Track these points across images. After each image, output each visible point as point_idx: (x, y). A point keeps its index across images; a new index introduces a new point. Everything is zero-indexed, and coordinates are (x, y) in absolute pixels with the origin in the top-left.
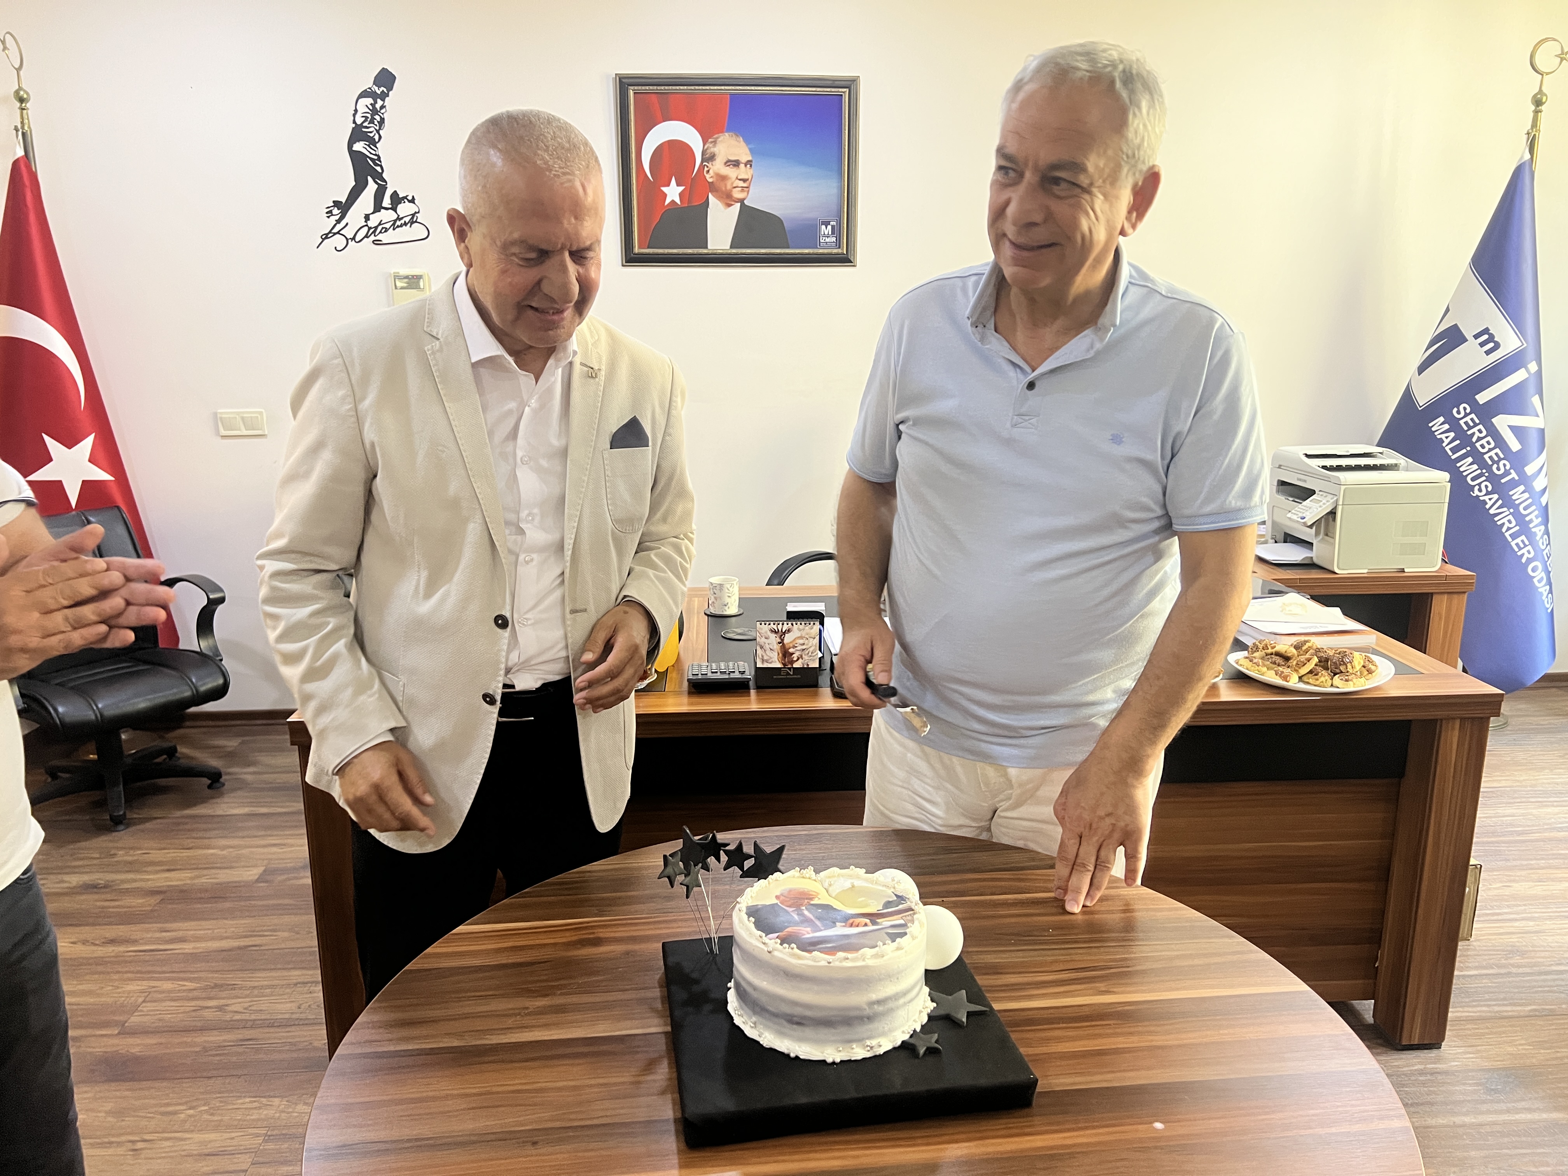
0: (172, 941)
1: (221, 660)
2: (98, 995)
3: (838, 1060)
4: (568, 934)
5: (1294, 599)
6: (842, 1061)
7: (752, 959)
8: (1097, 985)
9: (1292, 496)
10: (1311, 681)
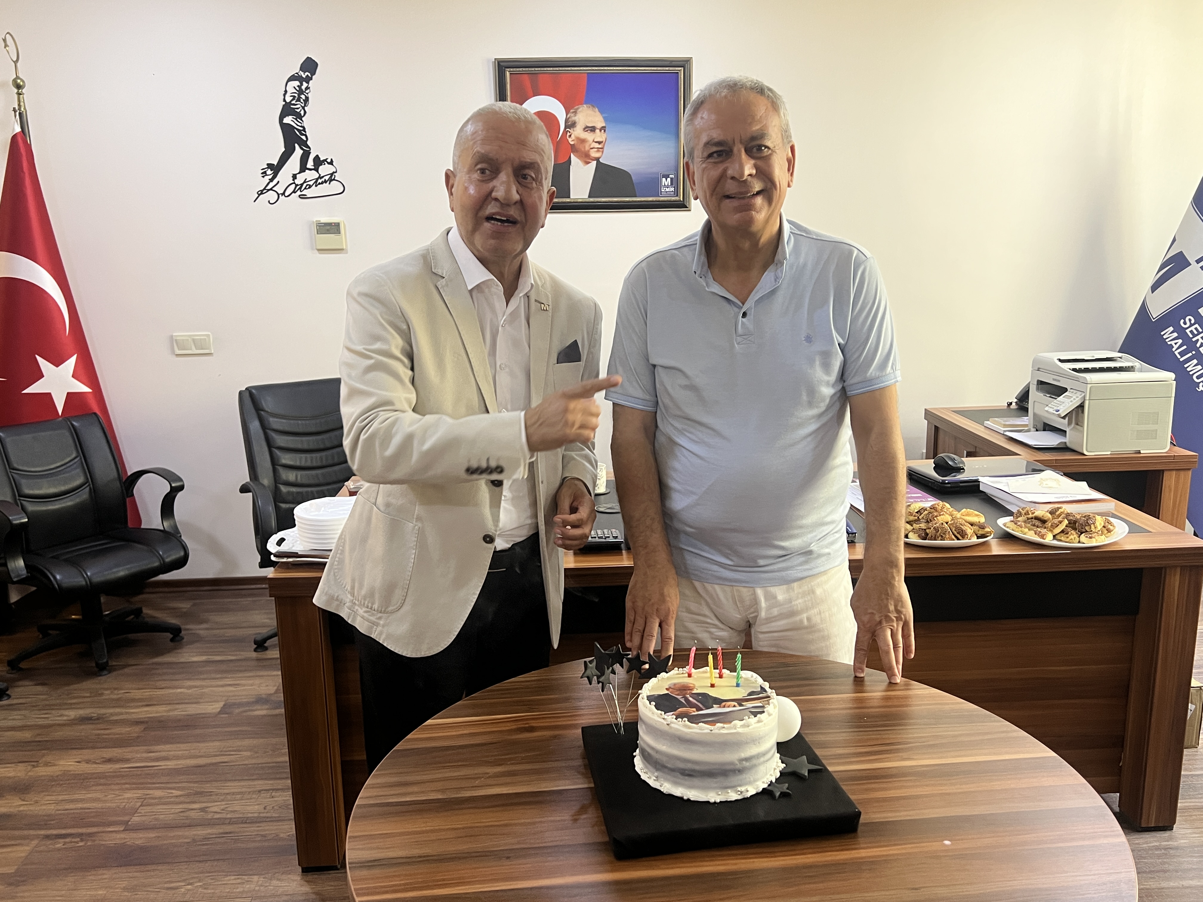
0: (157, 759)
1: (181, 536)
2: (105, 801)
3: (718, 801)
4: (508, 724)
5: (1049, 474)
6: (721, 802)
7: (654, 731)
8: (900, 754)
9: (1049, 394)
10: (1062, 538)
